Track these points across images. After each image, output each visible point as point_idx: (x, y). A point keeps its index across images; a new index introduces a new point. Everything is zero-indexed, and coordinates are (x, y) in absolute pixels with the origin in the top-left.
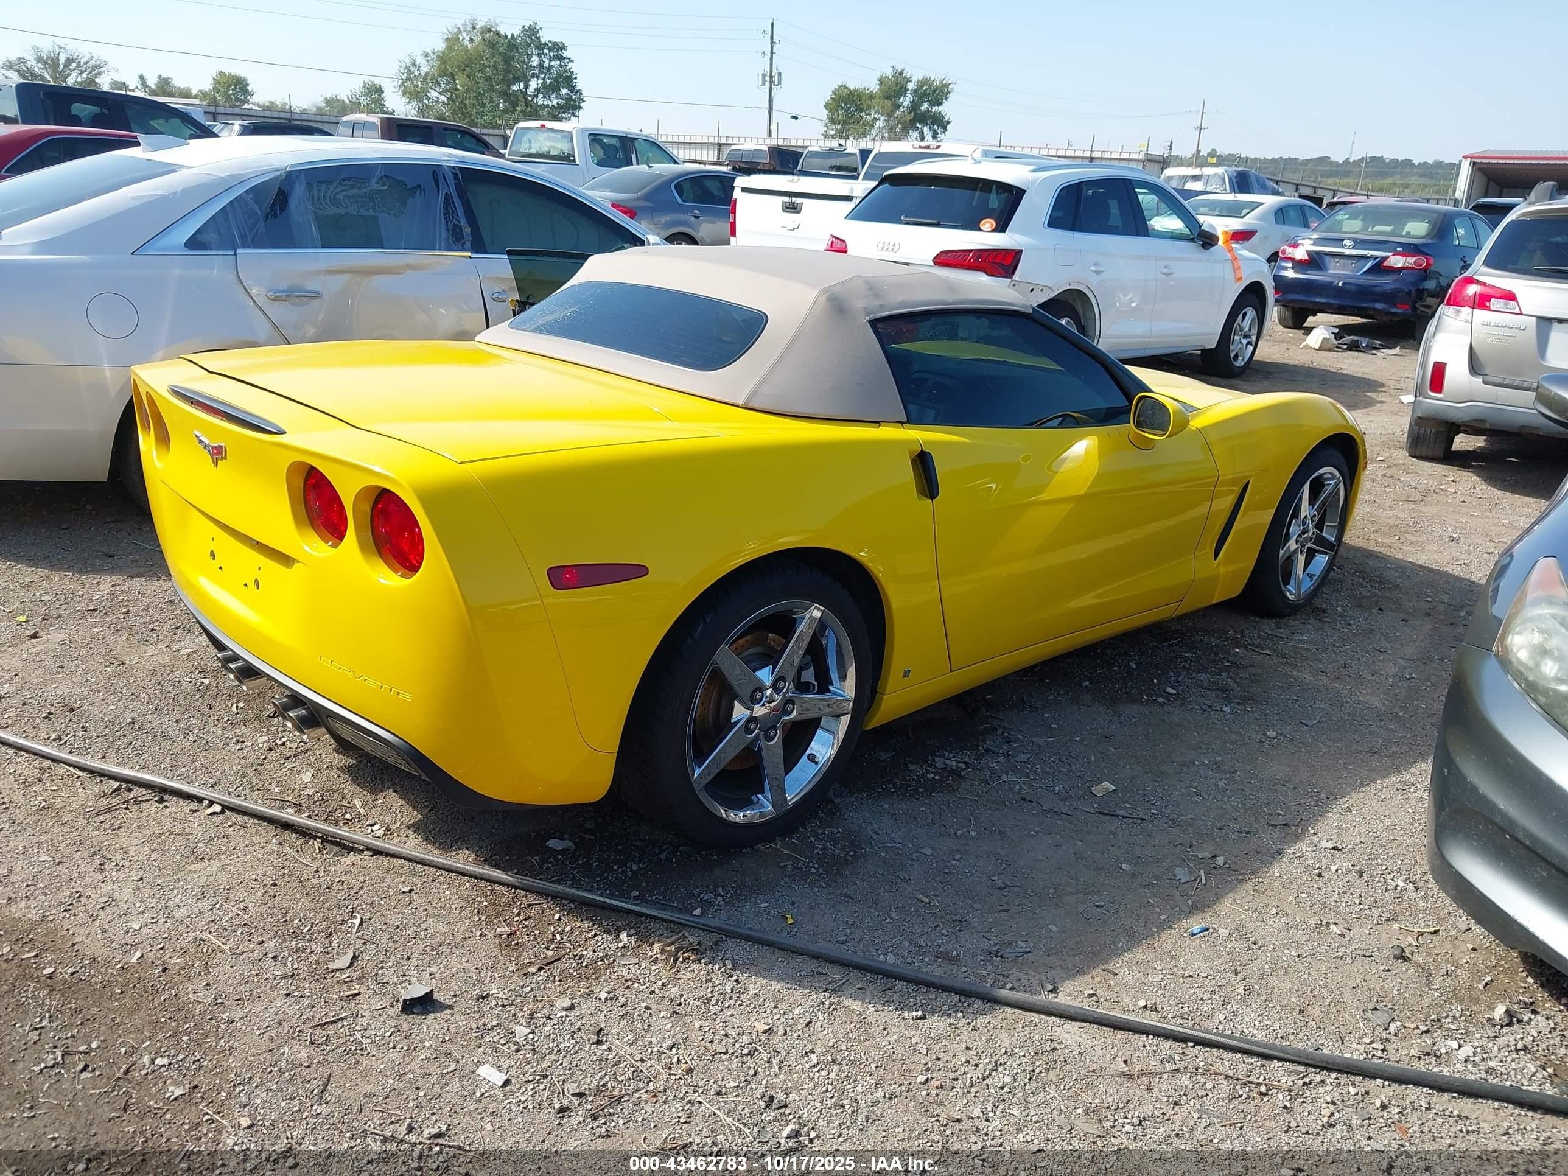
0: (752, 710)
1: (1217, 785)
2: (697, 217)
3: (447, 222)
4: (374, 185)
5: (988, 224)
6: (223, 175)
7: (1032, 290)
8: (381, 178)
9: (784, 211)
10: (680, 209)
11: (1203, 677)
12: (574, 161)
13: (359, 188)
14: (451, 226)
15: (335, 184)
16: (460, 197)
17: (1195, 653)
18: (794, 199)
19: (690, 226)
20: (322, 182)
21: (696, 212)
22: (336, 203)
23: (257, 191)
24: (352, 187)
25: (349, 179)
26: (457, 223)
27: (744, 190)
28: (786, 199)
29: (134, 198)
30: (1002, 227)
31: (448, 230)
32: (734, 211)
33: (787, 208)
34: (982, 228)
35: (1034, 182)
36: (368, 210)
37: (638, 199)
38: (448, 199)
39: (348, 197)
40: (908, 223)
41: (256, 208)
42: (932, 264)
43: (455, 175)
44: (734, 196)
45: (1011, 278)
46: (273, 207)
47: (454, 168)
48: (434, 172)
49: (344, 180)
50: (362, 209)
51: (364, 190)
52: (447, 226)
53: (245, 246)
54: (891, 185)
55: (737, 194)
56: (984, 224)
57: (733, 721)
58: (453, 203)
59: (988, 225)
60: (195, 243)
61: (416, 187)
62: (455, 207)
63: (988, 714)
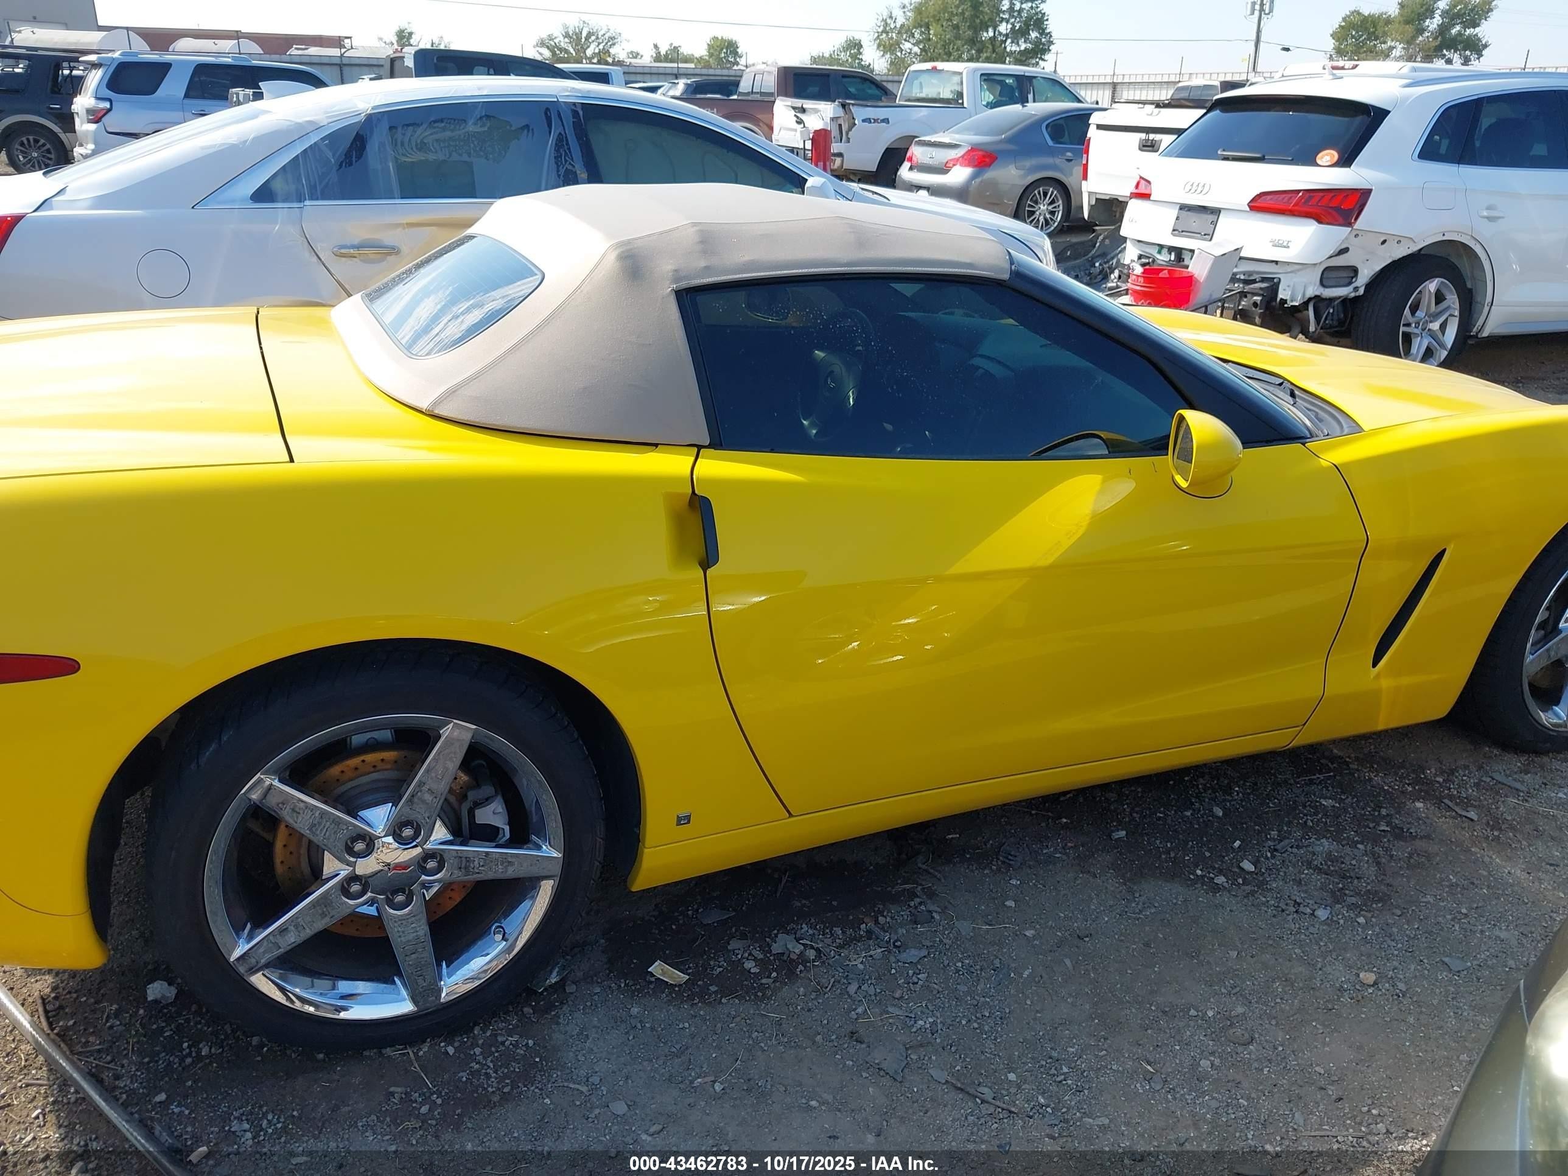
0: (353, 865)
1: (1195, 1065)
2: (1069, 160)
3: (558, 166)
4: (471, 127)
5: (1328, 156)
6: (300, 121)
7: (1384, 242)
8: (481, 118)
9: (1140, 149)
10: (1051, 152)
11: (1325, 845)
12: (963, 103)
13: (452, 131)
14: (562, 172)
15: (425, 126)
16: (579, 138)
17: (1341, 801)
18: (1152, 136)
19: (1061, 171)
20: (408, 125)
21: (1069, 154)
22: (422, 147)
23: (333, 138)
24: (444, 129)
25: (442, 121)
26: (570, 167)
27: (1100, 127)
28: (1143, 136)
29: (203, 148)
30: (1346, 160)
31: (559, 176)
32: (1087, 152)
33: (1144, 146)
34: (1319, 162)
35: (1405, 99)
36: (461, 155)
37: (1001, 141)
38: (561, 141)
39: (437, 140)
40: (1226, 158)
41: (330, 155)
42: (1248, 209)
43: (575, 113)
44: (1089, 135)
45: (1349, 224)
46: (348, 154)
47: (574, 104)
48: (548, 110)
49: (435, 122)
50: (454, 153)
51: (458, 132)
52: (558, 171)
53: (311, 199)
54: (1223, 111)
55: (1092, 132)
56: (1322, 158)
57: (324, 877)
58: (567, 144)
59: (1328, 158)
60: (264, 195)
61: (523, 128)
62: (569, 149)
63: (924, 867)
